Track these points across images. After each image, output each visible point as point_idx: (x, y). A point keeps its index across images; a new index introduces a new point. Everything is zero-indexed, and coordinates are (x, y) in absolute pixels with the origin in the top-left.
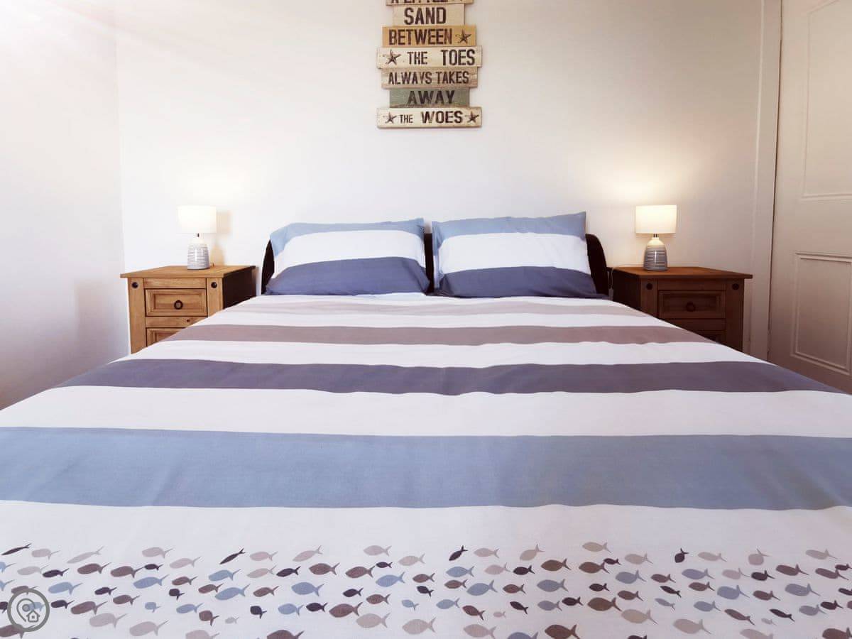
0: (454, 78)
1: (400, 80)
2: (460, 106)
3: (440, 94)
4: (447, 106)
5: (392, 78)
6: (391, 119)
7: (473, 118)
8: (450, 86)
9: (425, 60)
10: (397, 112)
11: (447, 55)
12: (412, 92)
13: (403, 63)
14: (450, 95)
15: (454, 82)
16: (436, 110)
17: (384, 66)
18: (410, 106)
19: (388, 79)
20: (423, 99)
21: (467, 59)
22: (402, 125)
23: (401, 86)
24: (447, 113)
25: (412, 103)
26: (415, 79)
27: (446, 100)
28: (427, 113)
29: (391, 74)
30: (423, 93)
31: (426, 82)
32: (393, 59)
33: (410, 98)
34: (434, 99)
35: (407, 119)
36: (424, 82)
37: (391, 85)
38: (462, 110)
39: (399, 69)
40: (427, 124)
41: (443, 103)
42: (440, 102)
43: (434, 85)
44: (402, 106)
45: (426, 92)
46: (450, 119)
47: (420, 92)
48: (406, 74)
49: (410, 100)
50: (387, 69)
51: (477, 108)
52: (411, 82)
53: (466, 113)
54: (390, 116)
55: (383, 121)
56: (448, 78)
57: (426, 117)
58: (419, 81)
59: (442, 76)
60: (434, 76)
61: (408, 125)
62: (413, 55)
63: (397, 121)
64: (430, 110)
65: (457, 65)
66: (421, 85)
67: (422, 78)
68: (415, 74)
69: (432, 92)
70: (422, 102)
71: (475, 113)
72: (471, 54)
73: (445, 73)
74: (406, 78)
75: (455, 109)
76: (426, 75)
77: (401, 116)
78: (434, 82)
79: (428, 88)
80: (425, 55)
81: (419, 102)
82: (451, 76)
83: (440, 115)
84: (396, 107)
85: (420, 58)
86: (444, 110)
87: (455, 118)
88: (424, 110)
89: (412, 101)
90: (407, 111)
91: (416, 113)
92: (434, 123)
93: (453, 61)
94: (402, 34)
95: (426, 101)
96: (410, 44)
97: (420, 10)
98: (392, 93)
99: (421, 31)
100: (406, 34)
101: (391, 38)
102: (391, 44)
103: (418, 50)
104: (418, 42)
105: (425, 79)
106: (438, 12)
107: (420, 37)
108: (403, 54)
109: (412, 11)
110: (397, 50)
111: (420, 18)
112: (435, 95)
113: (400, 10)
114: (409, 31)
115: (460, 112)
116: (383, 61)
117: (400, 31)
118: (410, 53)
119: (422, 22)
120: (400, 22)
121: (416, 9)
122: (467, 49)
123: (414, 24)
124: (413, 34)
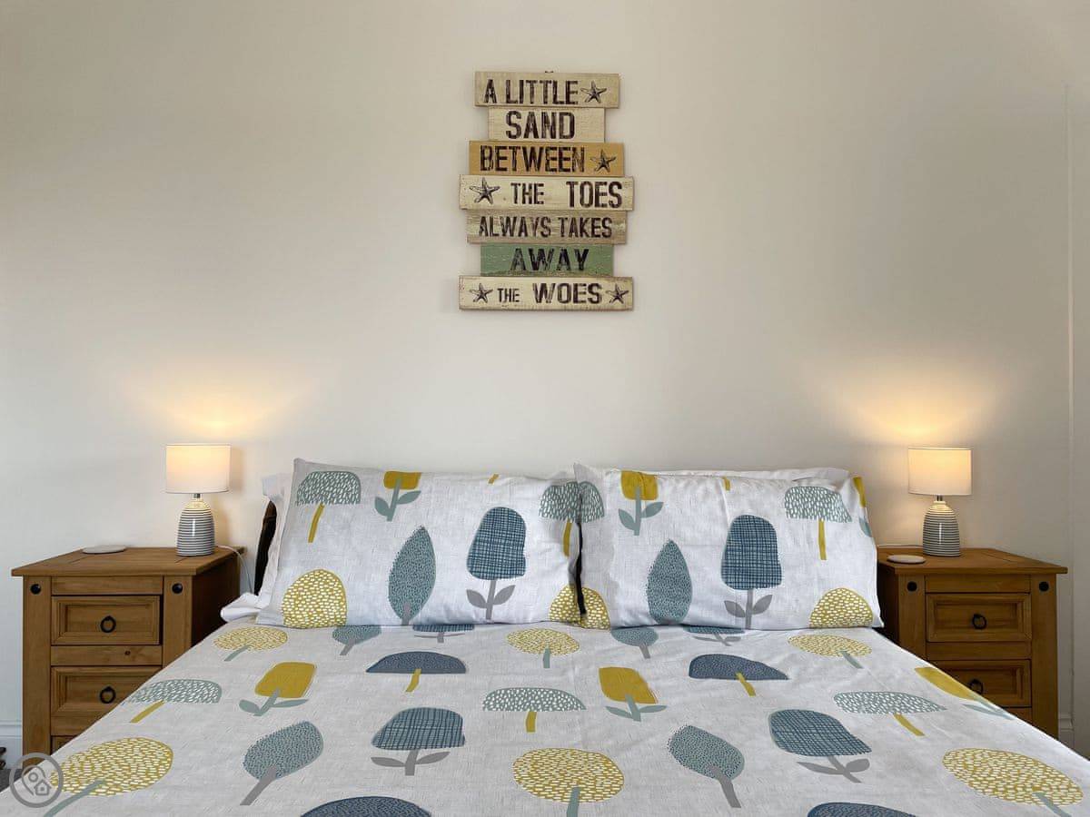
0: (588, 228)
1: (498, 229)
2: (597, 275)
3: (565, 255)
4: (575, 275)
5: (485, 225)
6: (482, 295)
7: (618, 296)
8: (580, 242)
9: (539, 198)
10: (491, 283)
11: (577, 189)
12: (519, 251)
13: (504, 201)
14: (582, 258)
15: (588, 236)
16: (558, 281)
17: (471, 205)
18: (518, 275)
19: (478, 227)
20: (538, 261)
21: (610, 197)
22: (500, 305)
23: (500, 239)
24: (576, 286)
25: (519, 268)
26: (523, 229)
27: (574, 264)
28: (544, 286)
29: (483, 220)
30: (536, 253)
31: (542, 233)
32: (486, 194)
33: (515, 260)
34: (555, 263)
35: (511, 295)
36: (538, 234)
37: (484, 239)
38: (600, 282)
39: (498, 211)
40: (544, 304)
41: (569, 269)
42: (564, 268)
43: (556, 240)
44: (501, 274)
45: (541, 251)
46: (580, 297)
47: (531, 251)
48: (508, 219)
49: (515, 264)
50: (477, 211)
51: (626, 279)
52: (516, 233)
53: (606, 286)
54: (481, 289)
55: (469, 299)
56: (578, 228)
57: (542, 292)
58: (530, 232)
59: (567, 225)
60: (555, 224)
61: (512, 305)
62: (520, 189)
63: (493, 299)
64: (549, 281)
65: (593, 207)
66: (533, 239)
67: (535, 227)
68: (523, 220)
69: (551, 252)
70: (535, 267)
71: (623, 287)
72: (615, 189)
73: (574, 220)
74: (508, 225)
75: (589, 281)
76: (544, 221)
77: (500, 290)
78: (556, 234)
79: (546, 244)
80: (540, 189)
81: (529, 267)
82: (582, 224)
83: (565, 288)
84: (491, 275)
85: (532, 194)
86: (571, 281)
87: (589, 295)
88: (539, 281)
89: (518, 266)
90: (510, 282)
91: (525, 285)
92: (555, 303)
93: (587, 201)
94: (502, 153)
95: (541, 266)
96: (515, 169)
97: (532, 115)
98: (486, 251)
99: (533, 149)
100: (509, 153)
101: (483, 159)
102: (484, 169)
103: (530, 180)
104: (528, 168)
105: (540, 229)
106: (561, 120)
107: (533, 159)
108: (503, 184)
109: (519, 117)
110: (493, 180)
111: (532, 128)
112: (556, 256)
113: (500, 114)
114: (514, 149)
115: (597, 285)
116: (470, 198)
117: (498, 148)
118: (515, 185)
119: (536, 136)
120: (499, 134)
121: (525, 114)
122: (609, 181)
123: (521, 138)
124: (520, 154)
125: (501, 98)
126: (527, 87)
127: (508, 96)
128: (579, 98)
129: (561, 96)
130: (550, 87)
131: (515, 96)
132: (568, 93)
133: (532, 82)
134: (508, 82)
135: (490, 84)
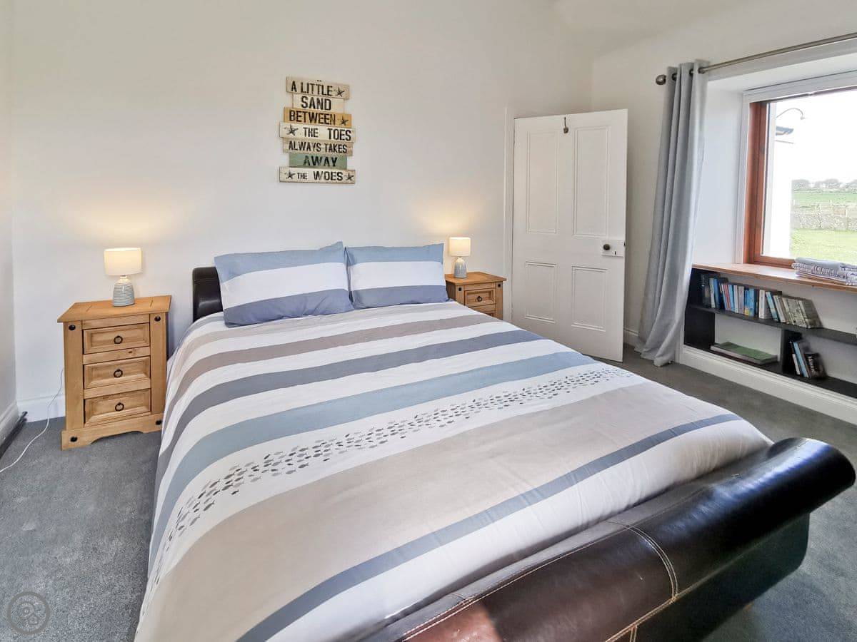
0: (337, 148)
1: (297, 147)
2: (340, 169)
3: (327, 159)
4: (331, 168)
5: (292, 145)
6: (290, 176)
7: (349, 178)
8: (334, 155)
9: (316, 135)
10: (294, 170)
11: (332, 132)
12: (307, 157)
13: (300, 135)
14: (334, 162)
15: (337, 152)
16: (324, 171)
17: (285, 135)
18: (306, 167)
19: (288, 145)
20: (316, 161)
21: (345, 136)
22: (298, 180)
23: (298, 152)
24: (332, 173)
26: (309, 147)
27: (331, 164)
28: (318, 172)
29: (291, 143)
30: (314, 158)
31: (317, 150)
32: (292, 131)
33: (305, 161)
34: (322, 163)
35: (303, 176)
36: (315, 150)
37: (291, 151)
38: (342, 171)
39: (296, 139)
40: (318, 180)
41: (329, 165)
42: (327, 165)
43: (323, 153)
44: (299, 167)
45: (317, 158)
46: (334, 178)
47: (312, 157)
48: (302, 143)
50: (288, 139)
51: (352, 171)
52: (306, 149)
53: (345, 173)
54: (290, 173)
55: (284, 177)
56: (332, 148)
57: (317, 175)
58: (312, 149)
59: (328, 146)
60: (323, 146)
61: (304, 181)
62: (307, 130)
63: (295, 177)
64: (320, 171)
65: (339, 140)
66: (313, 152)
67: (314, 147)
68: (309, 143)
69: (321, 158)
70: (314, 164)
71: (351, 174)
72: (348, 133)
73: (331, 145)
74: (302, 146)
75: (338, 171)
76: (317, 145)
77: (299, 174)
78: (323, 150)
79: (319, 155)
80: (316, 131)
81: (312, 164)
82: (335, 146)
83: (327, 174)
84: (294, 167)
85: (313, 133)
86: (330, 171)
87: (337, 177)
88: (316, 170)
89: (306, 163)
90: (303, 170)
91: (309, 172)
92: (323, 180)
93: (336, 137)
94: (299, 114)
95: (317, 164)
96: (305, 121)
97: (312, 99)
98: (291, 156)
99: (313, 114)
100: (302, 114)
101: (291, 116)
102: (291, 120)
103: (312, 126)
104: (311, 121)
105: (316, 148)
106: (326, 102)
107: (313, 118)
108: (300, 128)
109: (307, 98)
110: (295, 125)
111: (312, 104)
112: (323, 160)
113: (298, 97)
114: (305, 113)
115: (341, 173)
116: (285, 133)
117: (297, 112)
118: (305, 128)
119: (314, 108)
120: (298, 105)
121: (309, 98)
122: (346, 129)
123: (308, 108)
124: (307, 115)
125: (299, 90)
126: (310, 86)
127: (302, 89)
128: (334, 93)
129: (325, 92)
130: (321, 87)
131: (305, 89)
132: (328, 91)
133: (312, 85)
134: (302, 84)
135: (294, 83)
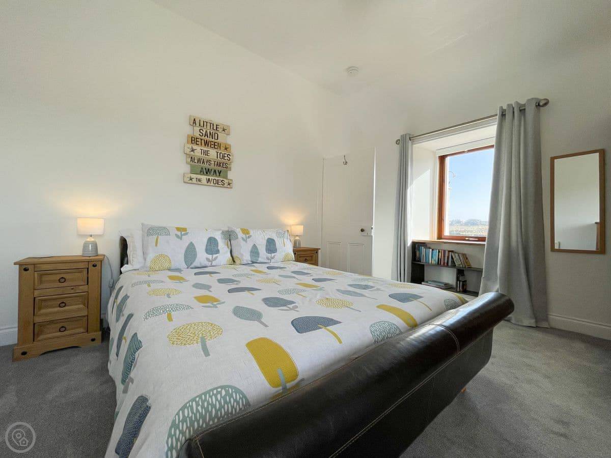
0: (221, 165)
1: (196, 161)
2: (223, 178)
3: (215, 171)
4: (218, 177)
5: (192, 159)
6: (191, 179)
7: (229, 184)
8: (220, 169)
9: (208, 154)
10: (194, 176)
11: (219, 154)
12: (202, 168)
13: (198, 153)
14: (220, 173)
16: (213, 178)
17: (188, 153)
18: (201, 175)
19: (190, 159)
20: (208, 172)
21: (227, 158)
22: (196, 183)
23: (197, 164)
25: (202, 173)
26: (203, 162)
27: (218, 174)
28: (209, 179)
29: (192, 158)
31: (209, 164)
32: (193, 150)
35: (199, 180)
37: (192, 163)
39: (196, 156)
40: (209, 184)
42: (215, 174)
43: (212, 167)
44: (197, 174)
45: (209, 169)
46: (219, 183)
47: (206, 169)
49: (201, 172)
50: (190, 155)
51: (231, 180)
52: (201, 163)
53: (226, 181)
54: (191, 177)
55: (187, 180)
56: (219, 164)
57: (209, 180)
58: (205, 163)
59: (216, 163)
60: (213, 162)
61: (200, 183)
62: (203, 151)
63: (194, 181)
64: (211, 178)
65: (223, 160)
66: (206, 166)
67: (207, 162)
68: (203, 159)
69: (211, 170)
70: (207, 173)
71: (230, 182)
72: (229, 156)
73: (218, 162)
74: (199, 160)
75: (222, 179)
76: (209, 161)
77: (197, 178)
78: (213, 165)
81: (205, 173)
83: (215, 181)
84: (194, 174)
85: (206, 153)
86: (217, 179)
87: (221, 183)
88: (208, 177)
90: (199, 176)
91: (204, 178)
92: (212, 184)
93: (221, 158)
94: (198, 140)
95: (208, 173)
96: (201, 145)
97: (206, 131)
98: (192, 167)
99: (207, 141)
100: (200, 140)
101: (192, 140)
102: (192, 143)
103: (205, 149)
104: (205, 145)
106: (215, 134)
107: (206, 143)
108: (198, 149)
109: (203, 131)
110: (195, 147)
111: (206, 135)
112: (213, 171)
113: (197, 129)
114: (201, 140)
115: (224, 181)
116: (188, 151)
117: (197, 138)
118: (201, 150)
119: (208, 137)
120: (197, 134)
121: (205, 131)
122: (227, 154)
123: (203, 137)
124: (203, 141)
125: (198, 124)
126: (205, 123)
127: (200, 124)
128: (220, 130)
129: (215, 128)
130: (212, 125)
131: (202, 125)
132: (217, 128)
133: (207, 122)
134: (200, 121)
135: (194, 120)
